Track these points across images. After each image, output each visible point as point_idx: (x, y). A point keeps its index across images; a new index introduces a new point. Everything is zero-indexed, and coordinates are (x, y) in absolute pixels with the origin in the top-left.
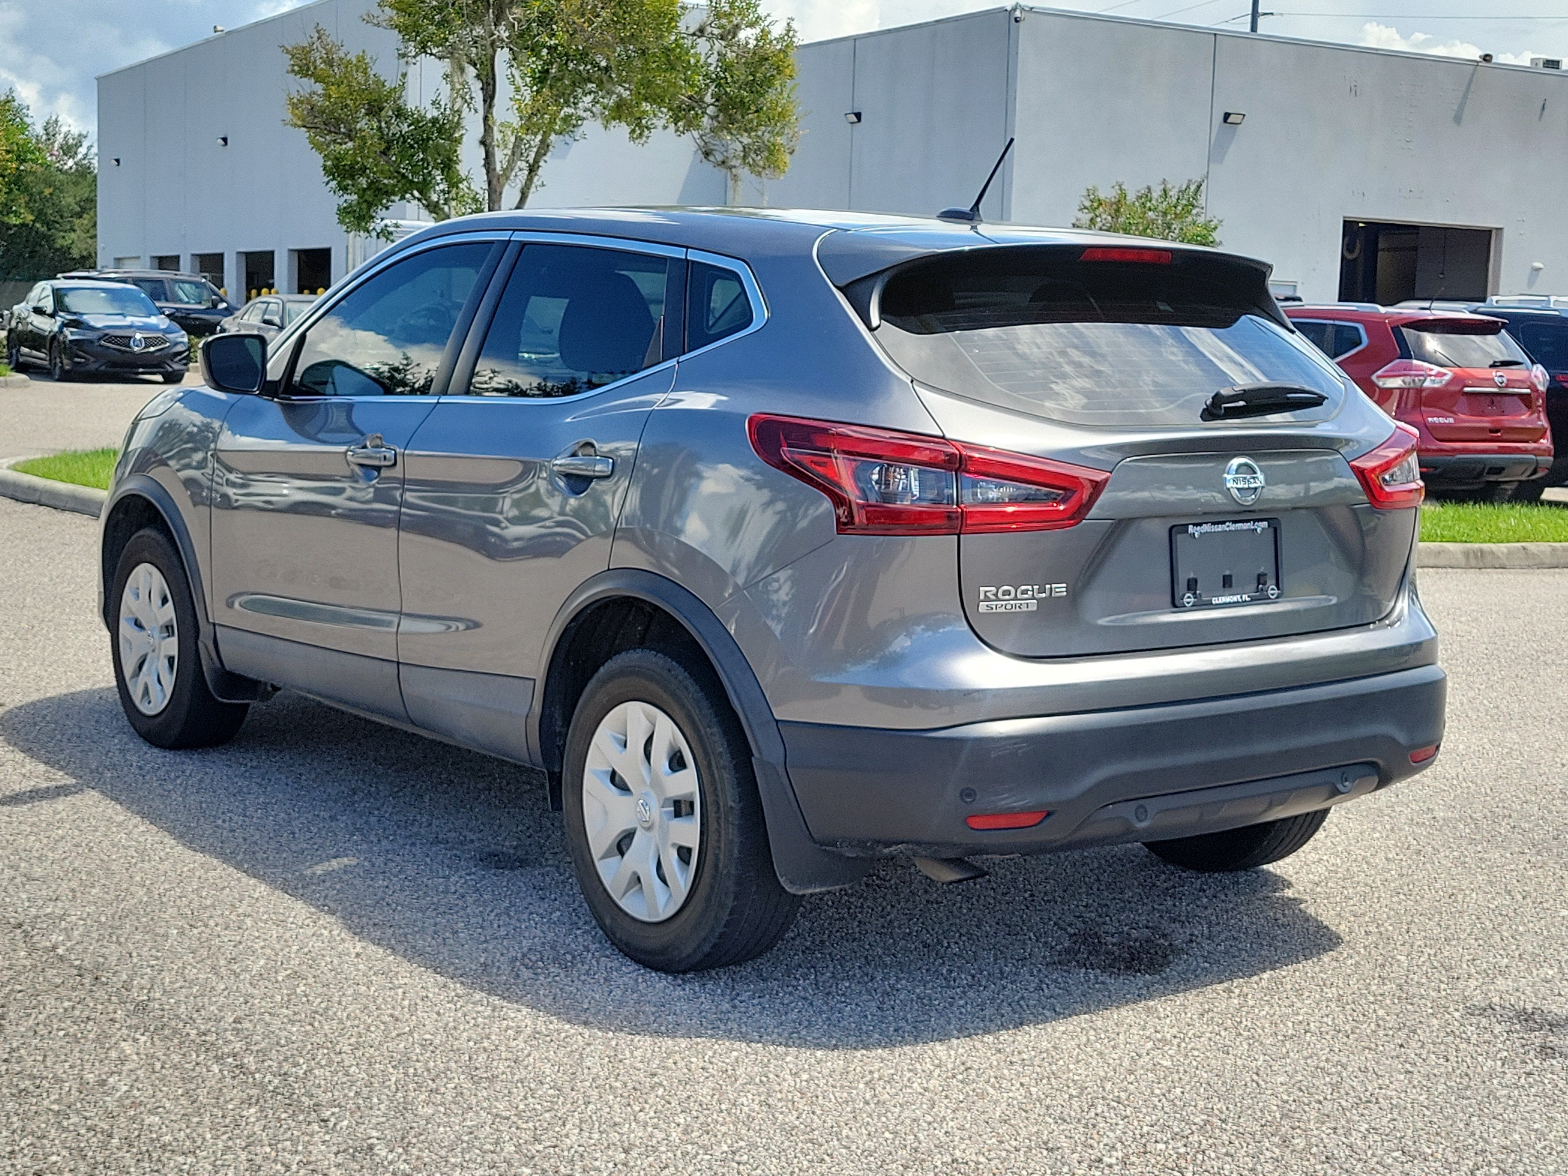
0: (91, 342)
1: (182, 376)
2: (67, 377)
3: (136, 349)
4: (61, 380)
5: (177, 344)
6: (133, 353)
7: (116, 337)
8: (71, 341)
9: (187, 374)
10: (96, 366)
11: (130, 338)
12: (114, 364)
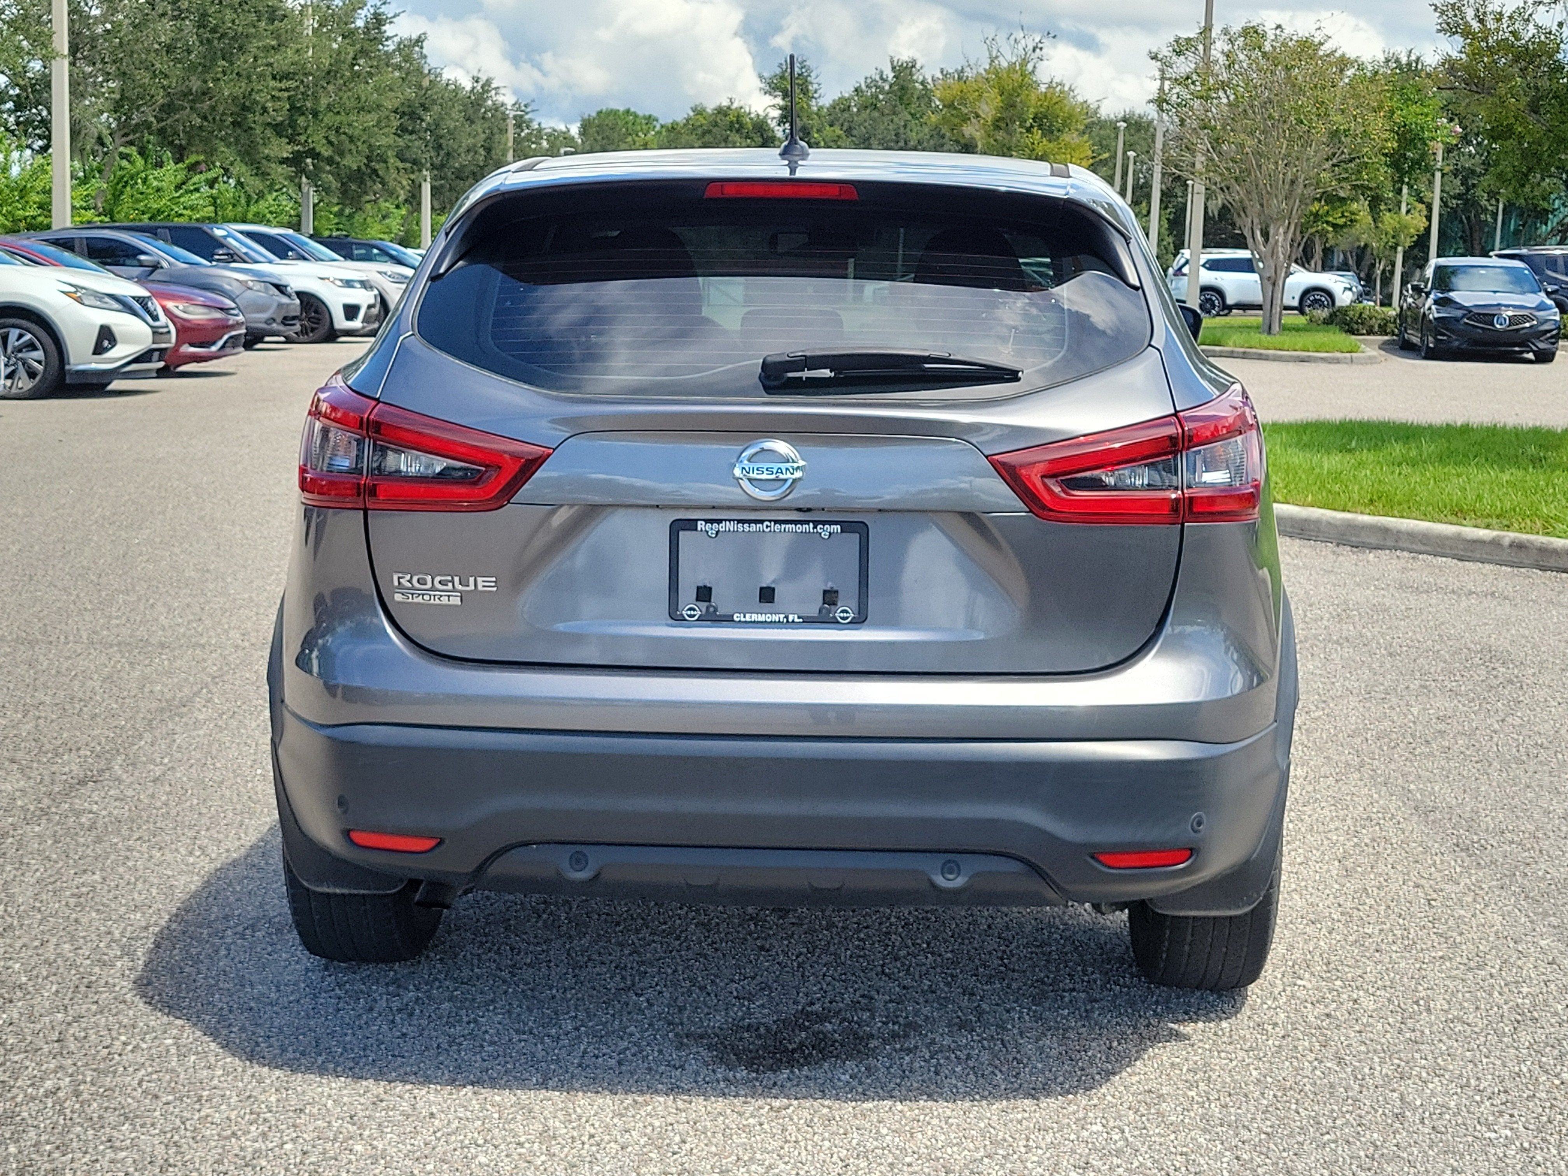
0: (1457, 320)
1: (1554, 354)
2: (1432, 355)
3: (1498, 326)
4: (1426, 358)
5: (1547, 321)
6: (1497, 331)
7: (1479, 314)
8: (1435, 319)
9: (1558, 353)
10: (1457, 343)
11: (1494, 315)
12: (1476, 342)
